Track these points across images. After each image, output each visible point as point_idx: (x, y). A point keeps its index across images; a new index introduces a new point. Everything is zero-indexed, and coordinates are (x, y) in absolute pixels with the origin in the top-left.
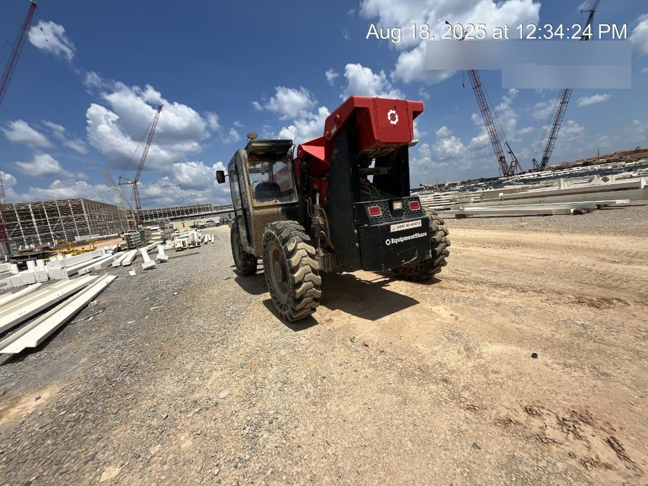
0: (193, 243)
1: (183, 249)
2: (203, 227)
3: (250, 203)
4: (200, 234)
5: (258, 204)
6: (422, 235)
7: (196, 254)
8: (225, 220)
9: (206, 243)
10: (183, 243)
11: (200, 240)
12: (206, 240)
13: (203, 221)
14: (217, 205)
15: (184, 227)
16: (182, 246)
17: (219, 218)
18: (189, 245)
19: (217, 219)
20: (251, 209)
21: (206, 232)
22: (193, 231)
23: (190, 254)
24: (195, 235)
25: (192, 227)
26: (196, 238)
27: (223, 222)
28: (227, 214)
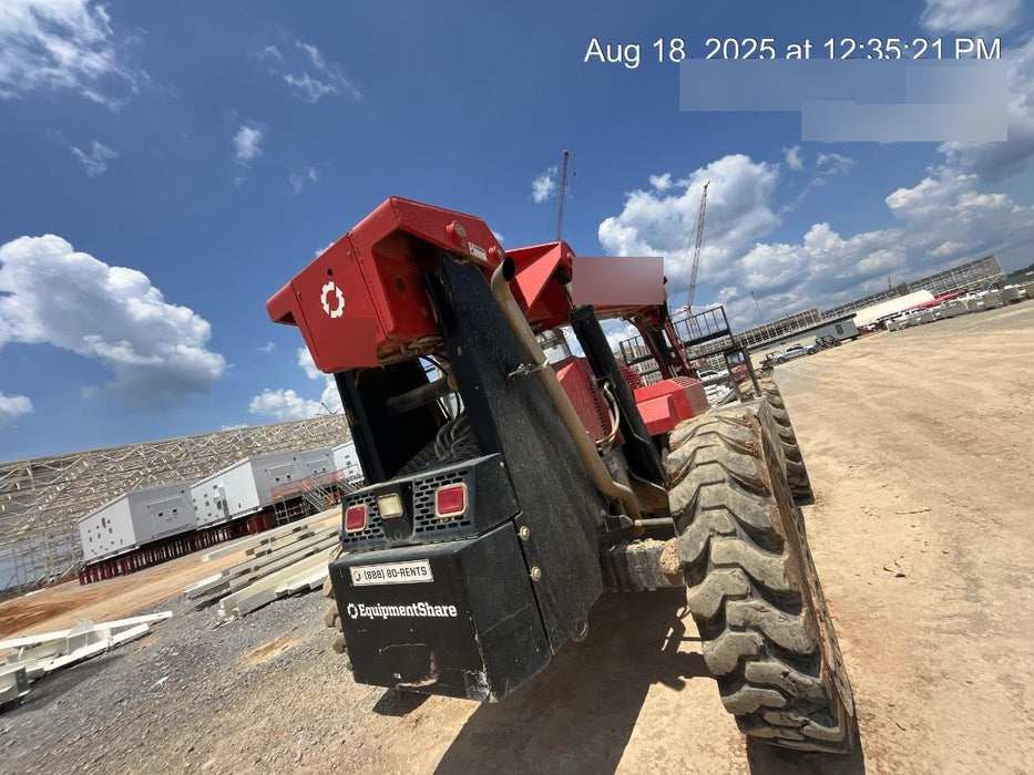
6: (441, 611)
8: (828, 340)
13: (782, 350)
17: (815, 337)
19: (808, 342)
27: (822, 345)
28: (834, 325)
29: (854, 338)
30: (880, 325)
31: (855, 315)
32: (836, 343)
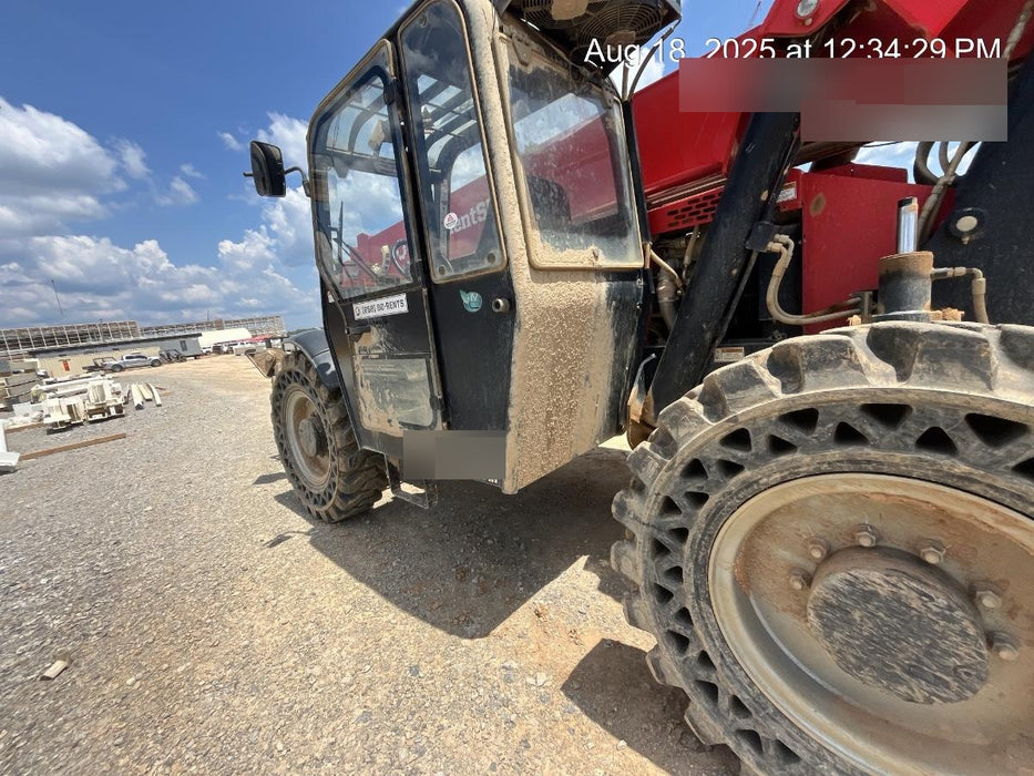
0: (102, 409)
1: (69, 426)
2: (120, 368)
3: (516, 241)
4: (118, 386)
5: (549, 253)
7: (114, 438)
8: (173, 354)
9: (139, 407)
10: (70, 409)
11: (120, 401)
12: (138, 400)
13: (118, 357)
14: (148, 325)
15: (67, 369)
16: (67, 418)
17: (159, 349)
18: (91, 413)
19: (153, 352)
20: (523, 281)
21: (130, 380)
22: (97, 380)
23: (97, 442)
24: (106, 388)
25: (91, 369)
26: (109, 396)
27: (168, 358)
28: (177, 341)
29: (196, 357)
30: (217, 350)
31: (200, 335)
32: (180, 358)
